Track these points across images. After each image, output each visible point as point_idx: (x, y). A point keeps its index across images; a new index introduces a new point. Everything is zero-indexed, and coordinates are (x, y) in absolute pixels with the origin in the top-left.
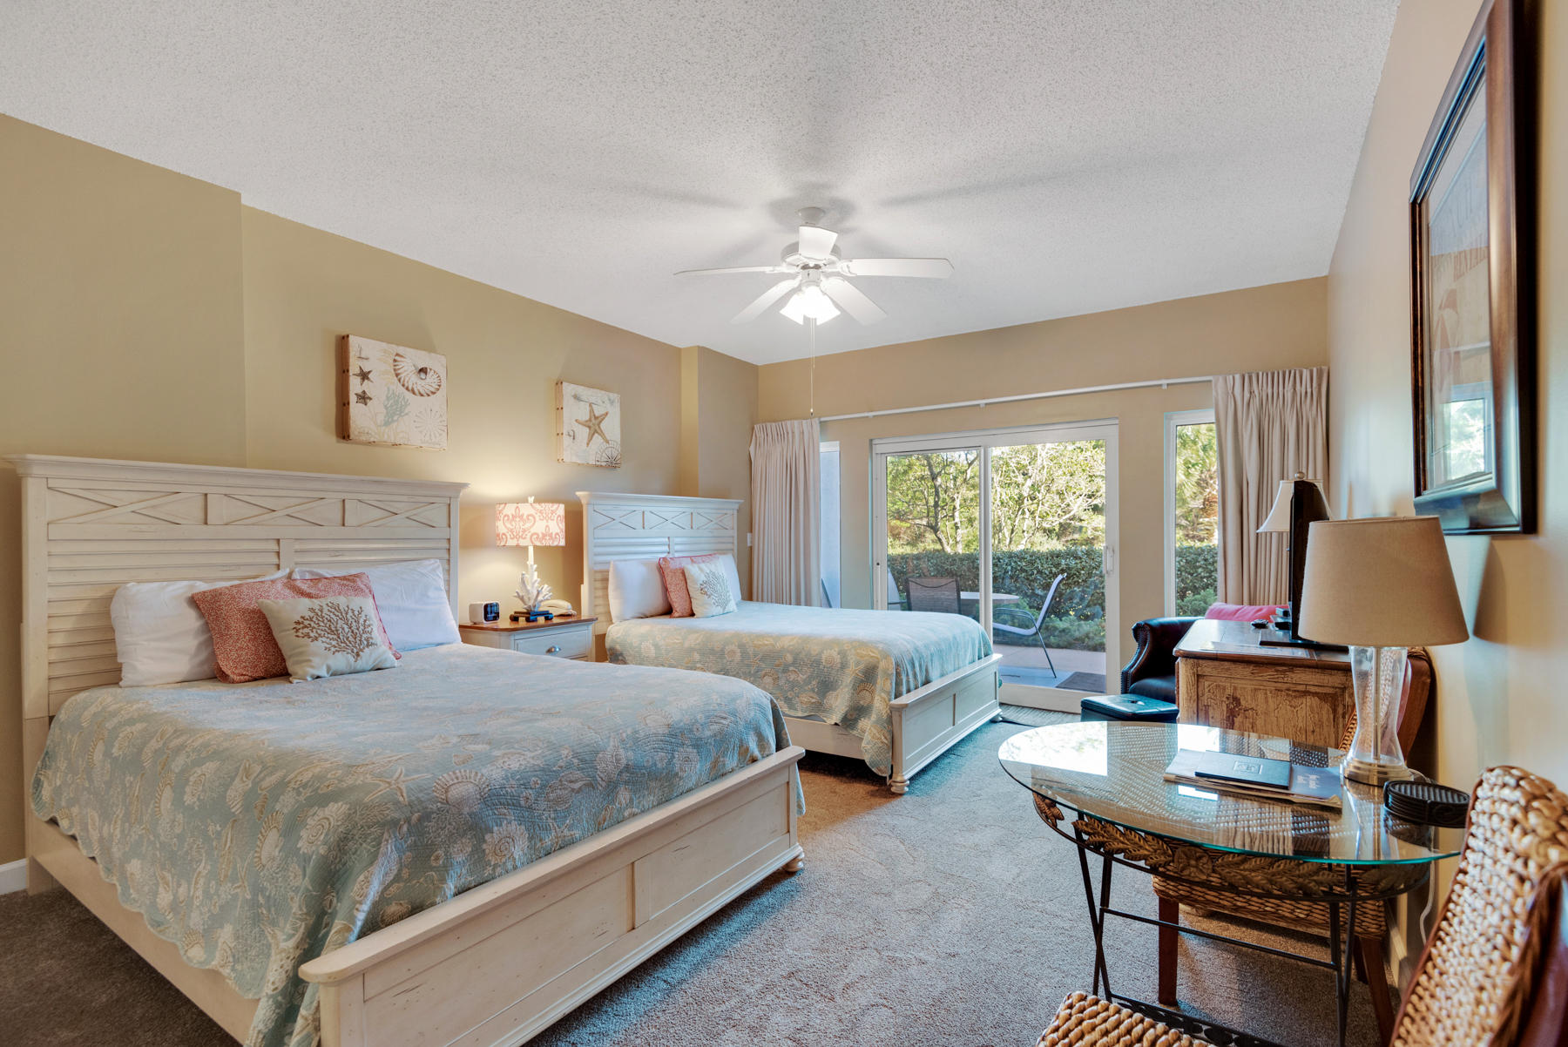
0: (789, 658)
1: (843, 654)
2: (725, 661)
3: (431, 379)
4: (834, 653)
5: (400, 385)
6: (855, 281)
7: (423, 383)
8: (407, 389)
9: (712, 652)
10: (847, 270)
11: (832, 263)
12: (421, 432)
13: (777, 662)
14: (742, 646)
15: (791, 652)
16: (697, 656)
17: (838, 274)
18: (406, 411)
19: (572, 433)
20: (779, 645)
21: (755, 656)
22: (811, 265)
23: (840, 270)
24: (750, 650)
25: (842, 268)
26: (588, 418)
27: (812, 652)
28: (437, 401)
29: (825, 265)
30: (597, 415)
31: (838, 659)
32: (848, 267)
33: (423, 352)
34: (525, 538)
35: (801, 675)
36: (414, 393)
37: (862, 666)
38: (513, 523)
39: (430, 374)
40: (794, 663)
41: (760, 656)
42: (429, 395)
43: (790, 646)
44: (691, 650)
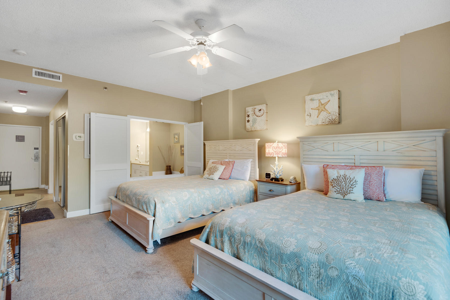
3: (262, 111)
5: (255, 116)
7: (260, 113)
8: (257, 116)
12: (260, 126)
18: (256, 122)
19: (309, 114)
26: (318, 105)
28: (264, 117)
30: (323, 103)
33: (260, 105)
36: (258, 117)
39: (262, 110)
42: (261, 116)
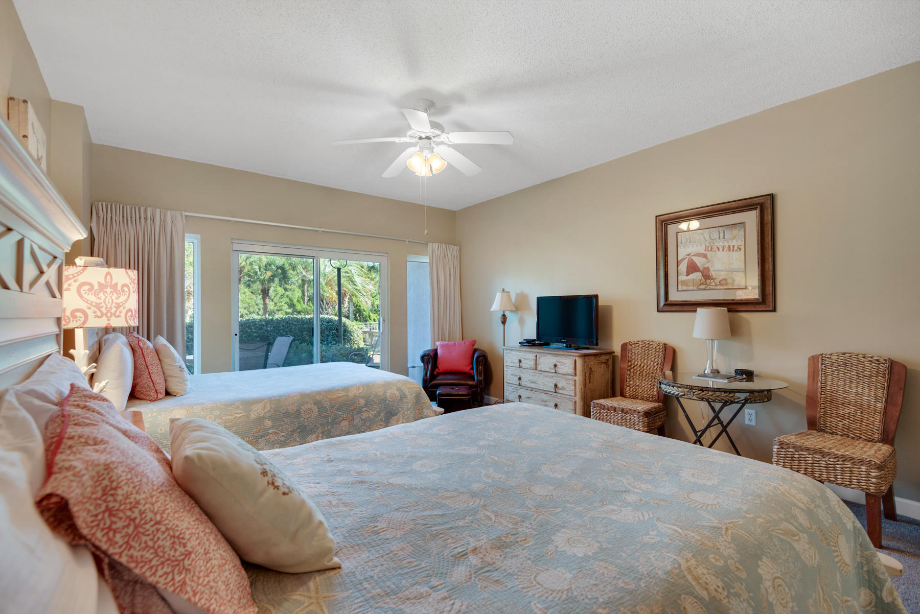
0: (362, 402)
1: (399, 389)
2: (302, 419)
4: (394, 390)
6: (456, 147)
9: (287, 414)
10: (447, 140)
11: (438, 136)
13: (352, 408)
14: (317, 403)
15: (363, 397)
16: (268, 423)
17: (442, 143)
20: (351, 395)
21: (332, 407)
22: (424, 137)
23: (443, 140)
24: (327, 405)
25: (444, 138)
27: (379, 394)
29: (434, 137)
31: (398, 394)
32: (448, 138)
34: (119, 316)
35: (372, 412)
37: (414, 395)
38: (101, 295)
40: (366, 405)
41: (336, 407)
43: (360, 393)
44: (260, 419)
